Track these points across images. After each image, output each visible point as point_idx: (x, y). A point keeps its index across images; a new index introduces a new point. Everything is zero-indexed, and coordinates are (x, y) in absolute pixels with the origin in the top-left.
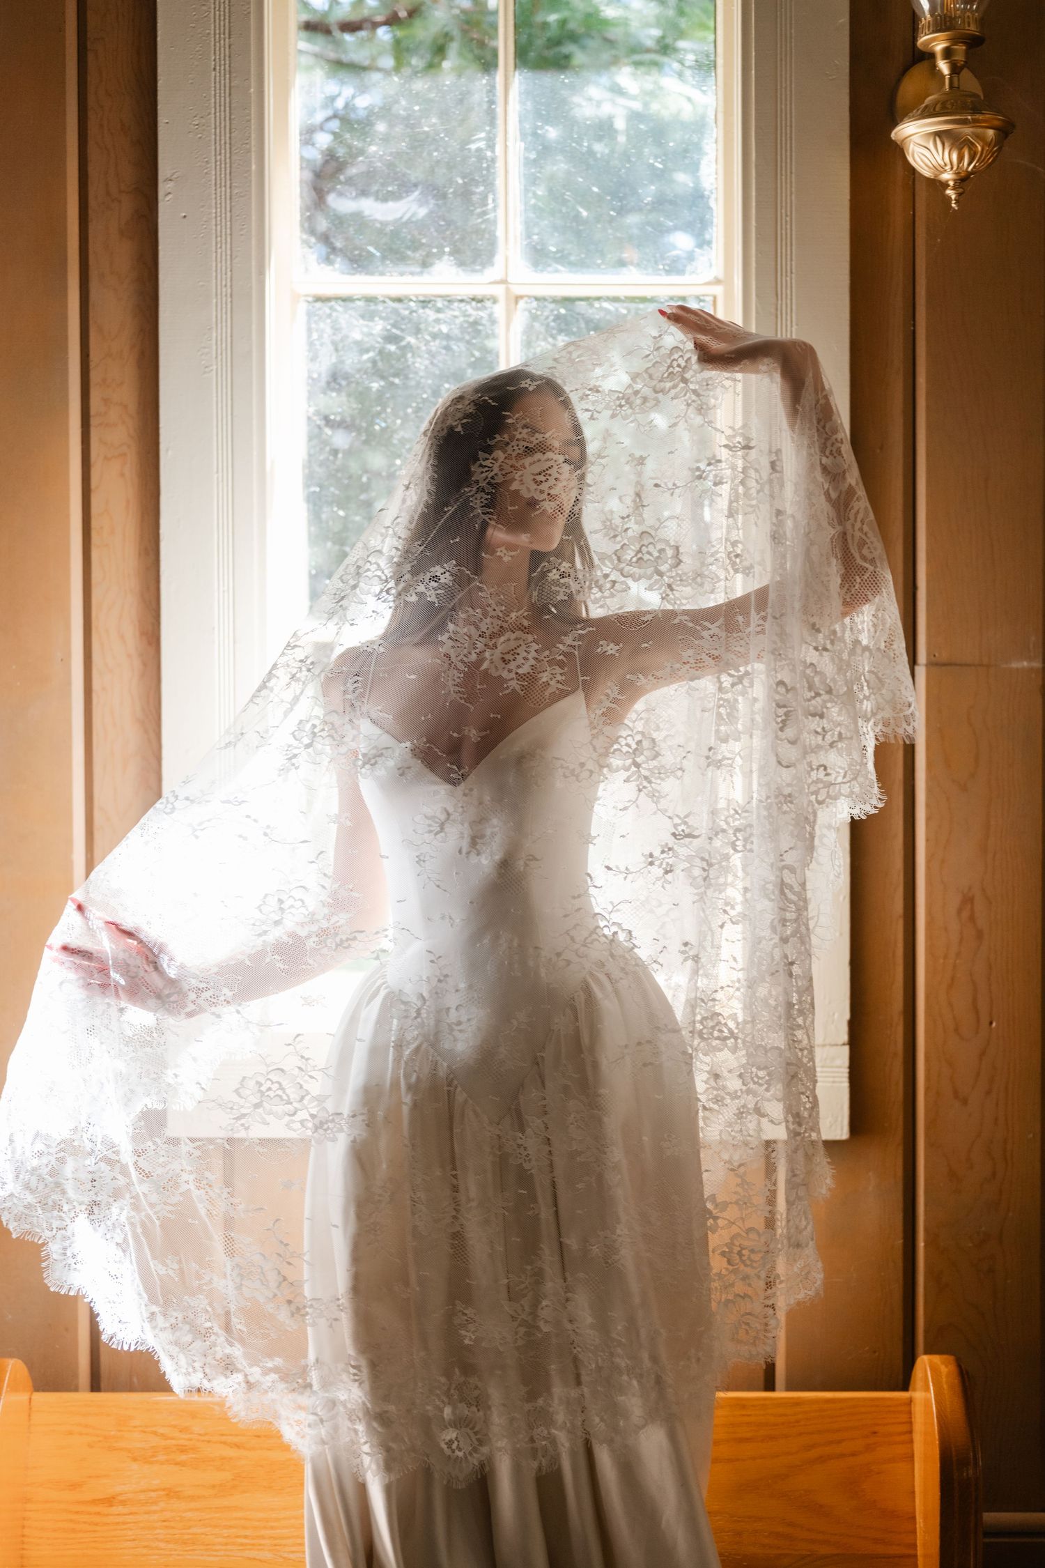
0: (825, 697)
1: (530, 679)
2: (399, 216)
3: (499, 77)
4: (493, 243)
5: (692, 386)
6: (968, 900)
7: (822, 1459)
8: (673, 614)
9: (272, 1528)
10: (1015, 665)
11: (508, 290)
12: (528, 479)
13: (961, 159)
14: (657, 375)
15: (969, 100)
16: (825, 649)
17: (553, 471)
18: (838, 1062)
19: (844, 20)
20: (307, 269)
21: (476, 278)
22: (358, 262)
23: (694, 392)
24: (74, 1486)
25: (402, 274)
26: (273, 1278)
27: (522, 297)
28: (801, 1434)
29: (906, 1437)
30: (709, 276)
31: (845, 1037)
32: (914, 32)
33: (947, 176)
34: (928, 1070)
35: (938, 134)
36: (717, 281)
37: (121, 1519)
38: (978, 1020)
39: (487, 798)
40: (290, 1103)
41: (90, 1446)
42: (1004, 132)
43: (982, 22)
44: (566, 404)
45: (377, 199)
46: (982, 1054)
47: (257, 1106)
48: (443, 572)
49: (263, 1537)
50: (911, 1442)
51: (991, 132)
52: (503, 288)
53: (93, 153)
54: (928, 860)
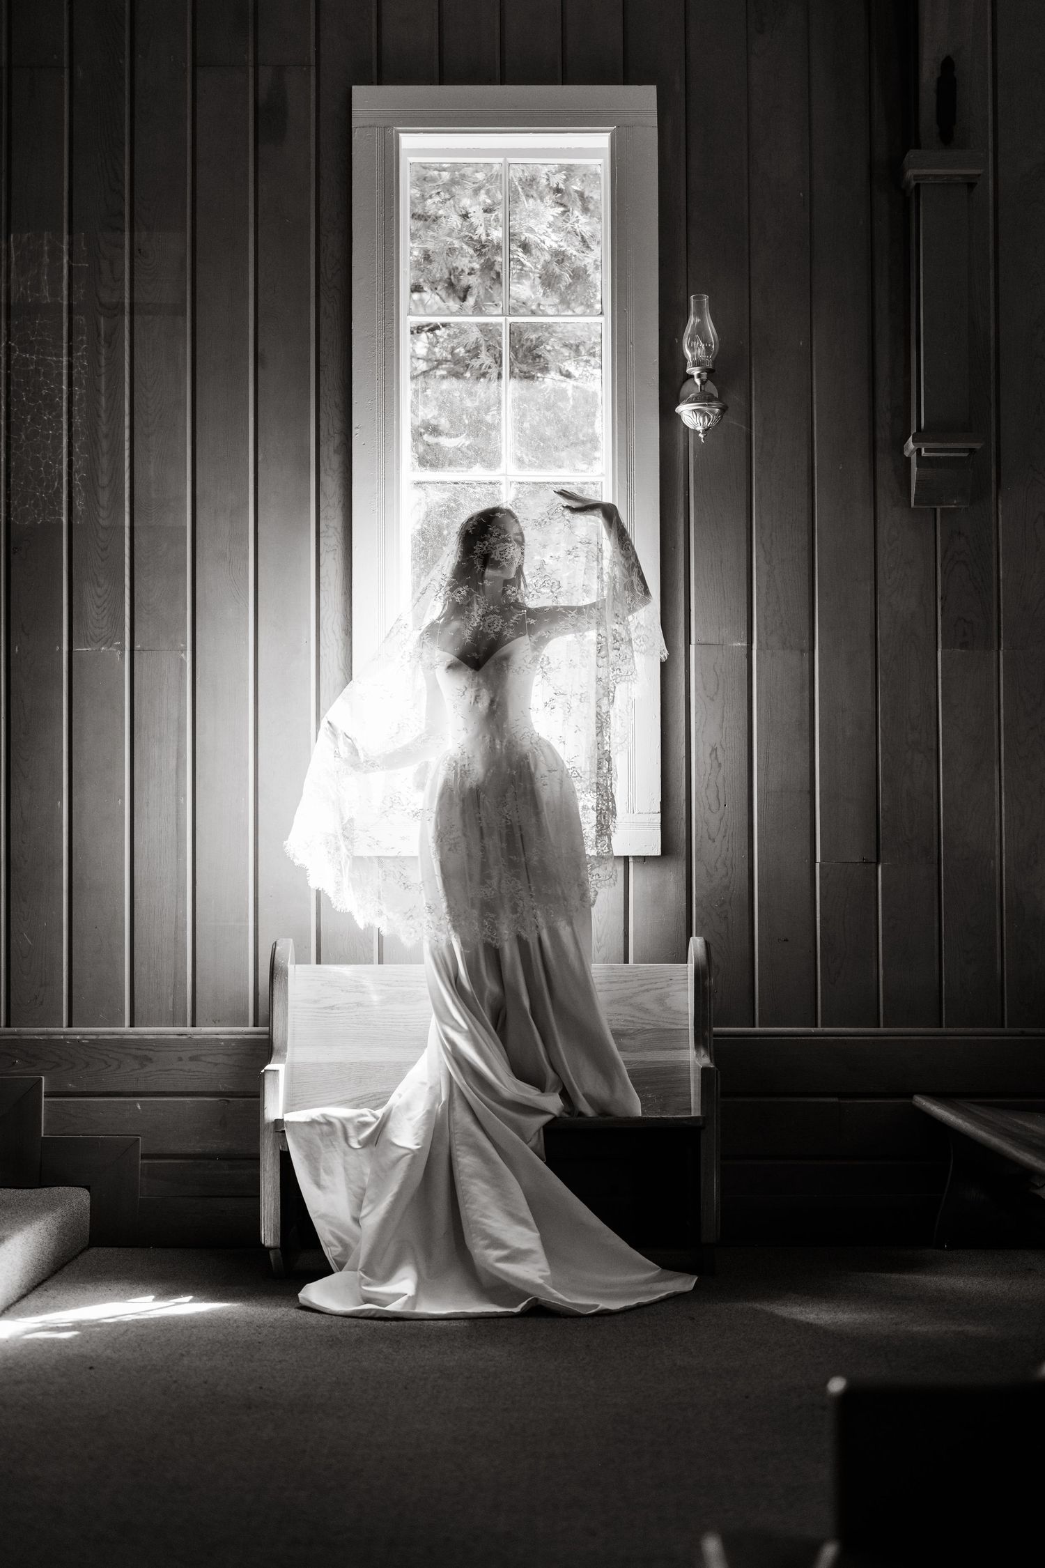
0: (621, 642)
1: (499, 634)
2: (456, 445)
3: (503, 383)
4: (500, 457)
5: (567, 518)
6: (714, 750)
7: (647, 990)
8: (557, 607)
9: (404, 1018)
10: (734, 644)
11: (507, 479)
12: (498, 553)
13: (704, 421)
14: (551, 513)
15: (707, 396)
16: (621, 624)
17: (507, 550)
18: (656, 821)
19: (657, 360)
21: (492, 473)
22: (436, 467)
23: (567, 520)
24: (315, 1002)
25: (458, 471)
26: (398, 875)
27: (513, 481)
28: (638, 980)
29: (685, 981)
30: (598, 473)
31: (659, 809)
32: (685, 368)
33: (700, 428)
34: (697, 826)
35: (694, 410)
36: (603, 475)
37: (337, 1015)
38: (720, 804)
39: (481, 681)
40: (403, 805)
41: (323, 985)
42: (724, 410)
43: (714, 362)
44: (517, 521)
45: (446, 437)
46: (721, 819)
47: (391, 807)
48: (464, 591)
49: (400, 1022)
50: (687, 983)
51: (717, 410)
52: (504, 477)
53: (322, 415)
54: (696, 732)
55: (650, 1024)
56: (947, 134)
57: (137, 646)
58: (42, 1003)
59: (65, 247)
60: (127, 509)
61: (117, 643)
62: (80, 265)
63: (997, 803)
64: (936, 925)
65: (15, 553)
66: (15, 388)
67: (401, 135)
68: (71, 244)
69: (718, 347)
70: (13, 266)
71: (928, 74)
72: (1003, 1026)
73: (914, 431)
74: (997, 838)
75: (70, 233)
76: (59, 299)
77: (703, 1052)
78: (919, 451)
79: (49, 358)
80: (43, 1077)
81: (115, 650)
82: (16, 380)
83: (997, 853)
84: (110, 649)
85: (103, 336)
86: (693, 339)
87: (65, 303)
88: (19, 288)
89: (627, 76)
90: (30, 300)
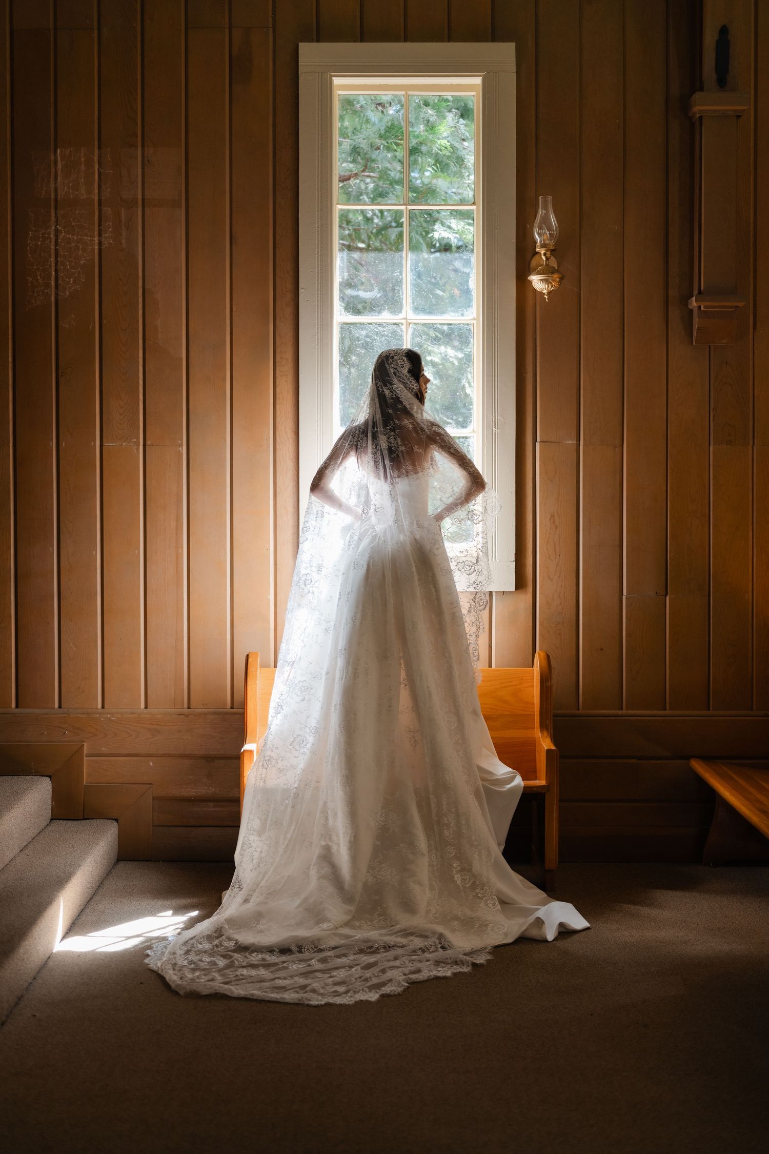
2: (371, 296)
3: (404, 253)
4: (402, 306)
6: (553, 516)
7: (506, 687)
10: (567, 442)
11: (407, 321)
13: (548, 287)
15: (551, 269)
18: (512, 567)
19: (514, 240)
20: (341, 314)
21: (396, 316)
22: (357, 312)
25: (372, 316)
27: (411, 323)
28: (499, 679)
29: (532, 680)
30: (471, 317)
31: (514, 559)
32: (535, 247)
33: (545, 292)
34: (540, 570)
35: (541, 280)
36: (474, 319)
38: (556, 555)
42: (561, 279)
43: (556, 244)
45: (364, 291)
46: (557, 565)
50: (534, 681)
51: (558, 279)
52: (405, 320)
53: (278, 279)
54: (540, 504)
55: (508, 711)
56: (722, 81)
57: (148, 443)
58: (83, 692)
59: (96, 158)
60: (141, 345)
61: (133, 440)
62: (107, 171)
63: (750, 553)
64: (707, 639)
65: (62, 376)
66: (62, 259)
67: (333, 78)
68: (100, 156)
69: (558, 232)
70: (59, 172)
71: (710, 39)
72: (752, 710)
73: (696, 292)
74: (750, 578)
75: (100, 148)
76: (92, 196)
77: (546, 734)
78: (699, 307)
79: (86, 238)
80: (85, 744)
81: (132, 445)
82: (62, 253)
83: (750, 589)
84: (130, 444)
85: (123, 222)
86: (540, 228)
87: (96, 198)
88: (64, 188)
89: (494, 35)
90: (72, 197)
